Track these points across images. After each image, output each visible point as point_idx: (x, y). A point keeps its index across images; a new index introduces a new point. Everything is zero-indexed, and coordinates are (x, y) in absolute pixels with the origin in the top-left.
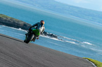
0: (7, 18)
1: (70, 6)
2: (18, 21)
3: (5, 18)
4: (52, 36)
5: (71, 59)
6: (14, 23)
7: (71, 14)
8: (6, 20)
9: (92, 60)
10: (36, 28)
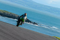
0: (8, 13)
1: (45, 6)
2: (15, 15)
3: (7, 13)
4: (34, 23)
5: (46, 37)
6: (12, 16)
7: (46, 11)
8: (7, 14)
9: (58, 38)
10: (22, 18)
